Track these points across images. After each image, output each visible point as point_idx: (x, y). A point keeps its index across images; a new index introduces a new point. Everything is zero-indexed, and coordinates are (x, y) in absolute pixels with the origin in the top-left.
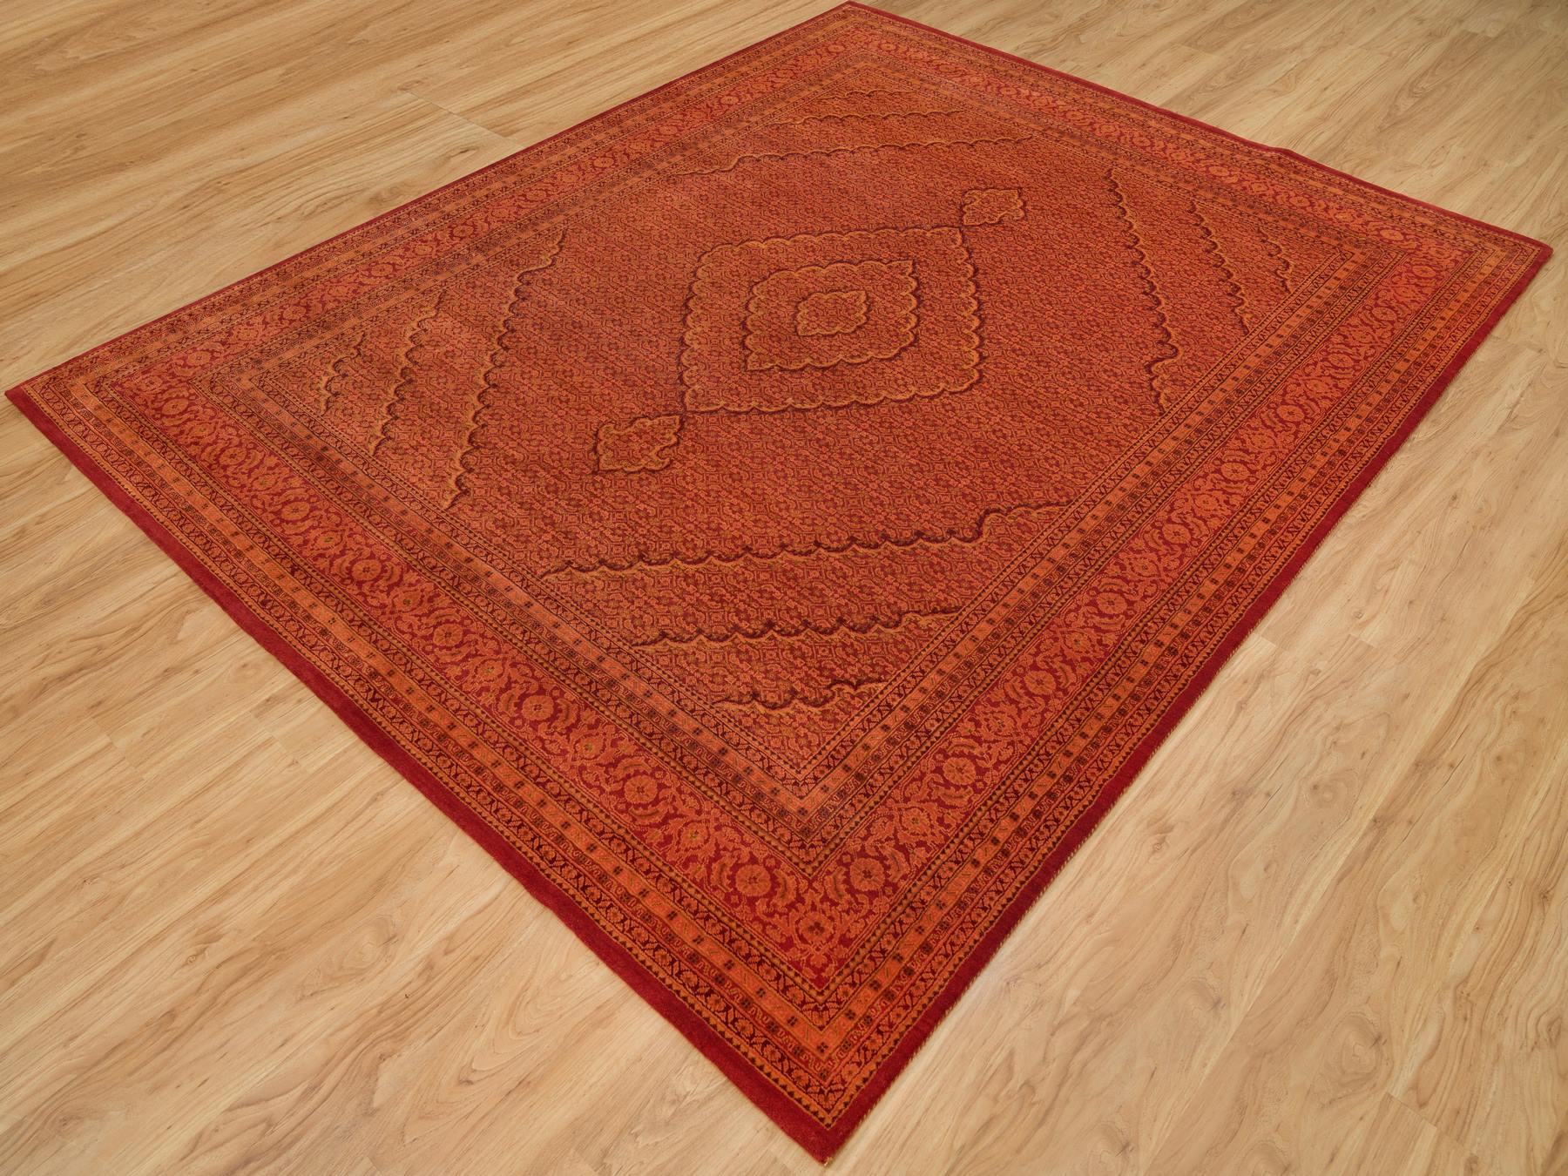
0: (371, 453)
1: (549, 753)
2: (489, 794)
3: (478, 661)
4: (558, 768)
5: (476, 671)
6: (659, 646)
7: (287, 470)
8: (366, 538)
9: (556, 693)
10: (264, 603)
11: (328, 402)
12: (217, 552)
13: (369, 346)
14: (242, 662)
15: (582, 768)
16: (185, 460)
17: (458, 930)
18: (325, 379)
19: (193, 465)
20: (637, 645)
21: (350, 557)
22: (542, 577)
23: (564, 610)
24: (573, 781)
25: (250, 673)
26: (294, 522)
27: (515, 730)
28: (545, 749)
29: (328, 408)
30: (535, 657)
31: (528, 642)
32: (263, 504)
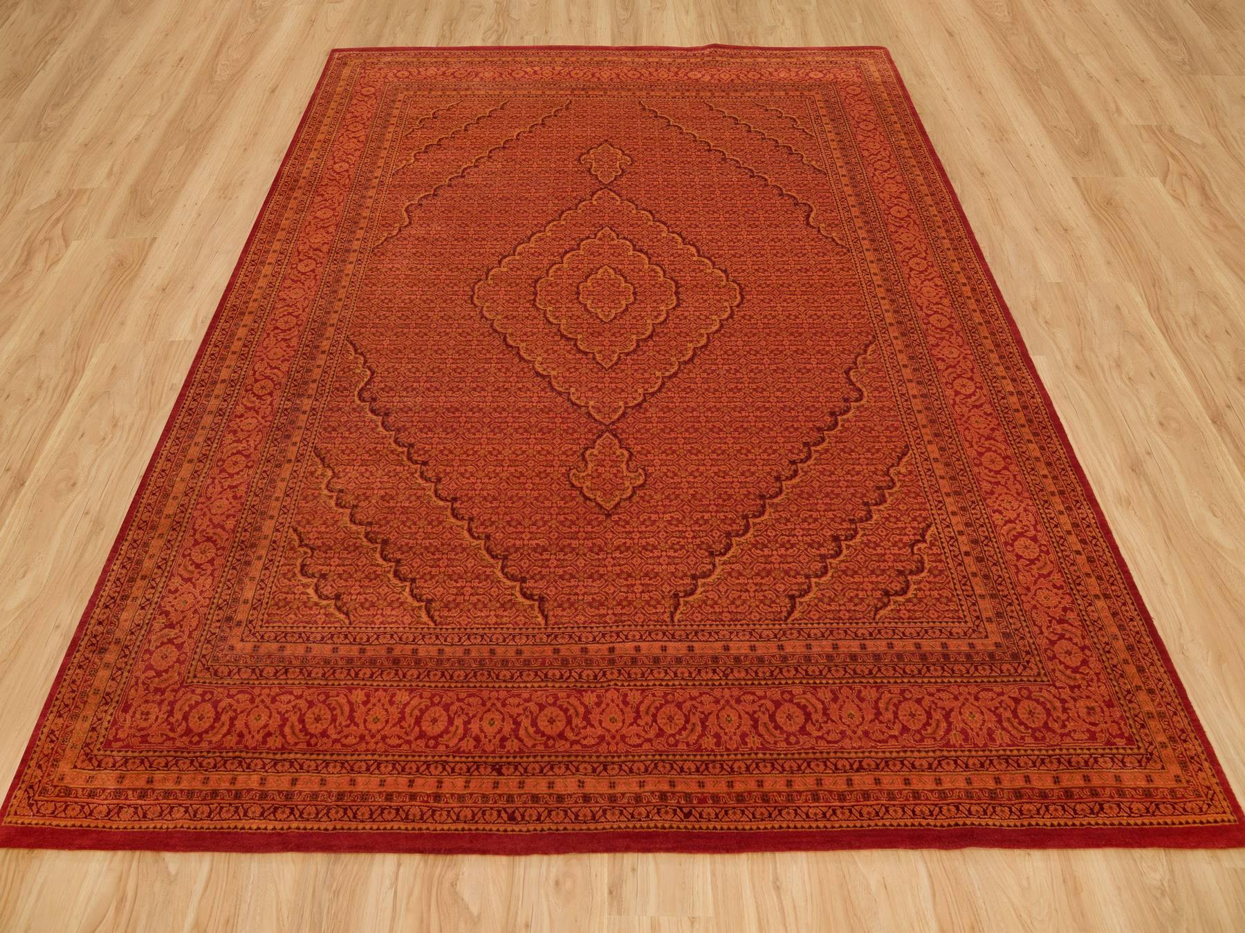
0: (432, 625)
1: (836, 742)
2: (842, 807)
3: (712, 718)
4: (853, 748)
5: (721, 728)
6: (799, 608)
7: (380, 693)
8: (519, 696)
9: (787, 696)
10: (512, 818)
11: (339, 609)
12: (415, 811)
13: (311, 536)
14: (552, 882)
15: (866, 733)
16: (278, 757)
17: (939, 922)
18: (311, 591)
19: (292, 756)
20: (787, 618)
21: (526, 722)
22: (672, 620)
23: (717, 633)
24: (872, 747)
25: (568, 885)
26: (446, 731)
27: (797, 747)
28: (829, 742)
29: (347, 614)
30: (743, 683)
31: (726, 676)
32: (399, 738)
